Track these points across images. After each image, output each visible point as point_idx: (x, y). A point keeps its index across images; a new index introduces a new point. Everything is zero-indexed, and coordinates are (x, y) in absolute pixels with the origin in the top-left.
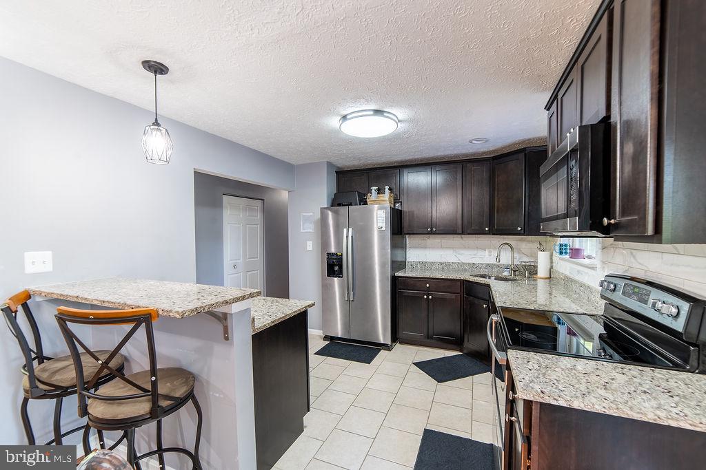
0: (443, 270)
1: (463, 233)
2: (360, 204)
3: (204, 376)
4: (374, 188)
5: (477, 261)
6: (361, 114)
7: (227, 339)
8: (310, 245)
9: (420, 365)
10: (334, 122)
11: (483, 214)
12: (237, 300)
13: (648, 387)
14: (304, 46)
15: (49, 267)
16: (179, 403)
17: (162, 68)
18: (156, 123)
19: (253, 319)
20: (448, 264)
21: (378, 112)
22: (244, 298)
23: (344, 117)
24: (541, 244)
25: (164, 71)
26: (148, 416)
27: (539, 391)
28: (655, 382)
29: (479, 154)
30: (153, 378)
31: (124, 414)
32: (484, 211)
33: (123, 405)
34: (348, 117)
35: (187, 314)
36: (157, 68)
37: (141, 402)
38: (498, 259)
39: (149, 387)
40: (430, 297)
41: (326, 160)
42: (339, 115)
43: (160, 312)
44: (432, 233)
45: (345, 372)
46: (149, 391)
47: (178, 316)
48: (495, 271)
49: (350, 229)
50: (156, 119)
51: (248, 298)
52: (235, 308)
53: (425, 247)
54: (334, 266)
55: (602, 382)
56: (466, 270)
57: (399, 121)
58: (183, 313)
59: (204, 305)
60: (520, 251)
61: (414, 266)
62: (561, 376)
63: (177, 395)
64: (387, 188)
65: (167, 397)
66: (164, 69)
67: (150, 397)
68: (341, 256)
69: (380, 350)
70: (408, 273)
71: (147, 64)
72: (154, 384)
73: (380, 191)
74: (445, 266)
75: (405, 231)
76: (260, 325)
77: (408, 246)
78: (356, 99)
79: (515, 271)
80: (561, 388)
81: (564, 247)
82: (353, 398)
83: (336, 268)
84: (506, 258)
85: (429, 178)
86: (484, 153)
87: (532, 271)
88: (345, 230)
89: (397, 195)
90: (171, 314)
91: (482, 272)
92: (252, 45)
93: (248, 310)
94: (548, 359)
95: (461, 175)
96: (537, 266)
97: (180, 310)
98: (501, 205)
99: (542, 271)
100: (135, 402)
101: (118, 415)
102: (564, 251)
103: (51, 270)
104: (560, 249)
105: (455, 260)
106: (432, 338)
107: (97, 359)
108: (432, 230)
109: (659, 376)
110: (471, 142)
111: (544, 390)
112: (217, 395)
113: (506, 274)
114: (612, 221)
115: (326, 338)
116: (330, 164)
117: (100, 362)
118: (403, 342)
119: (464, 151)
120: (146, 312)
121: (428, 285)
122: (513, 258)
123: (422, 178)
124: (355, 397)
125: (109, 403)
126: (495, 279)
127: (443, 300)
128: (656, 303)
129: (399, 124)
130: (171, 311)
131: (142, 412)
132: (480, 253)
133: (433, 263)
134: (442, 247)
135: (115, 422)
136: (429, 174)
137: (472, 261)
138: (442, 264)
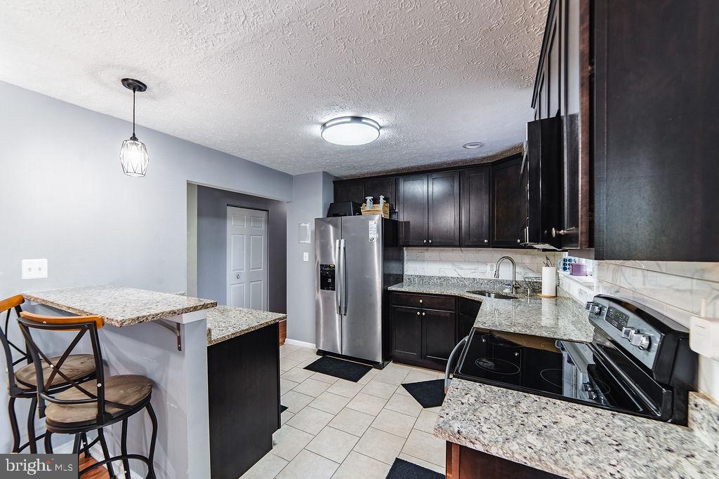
0: (441, 284)
1: (460, 246)
2: (354, 215)
3: (162, 385)
4: (369, 198)
5: (477, 276)
6: (339, 121)
7: (180, 349)
8: (306, 257)
9: (409, 387)
10: (316, 130)
11: (483, 225)
12: (187, 310)
13: (595, 436)
14: (261, 55)
15: (44, 274)
16: (129, 411)
17: (141, 86)
18: (134, 138)
19: (210, 331)
20: (446, 279)
21: (357, 119)
22: (195, 309)
24: (547, 259)
25: (141, 88)
26: (95, 422)
27: (456, 430)
28: (608, 431)
29: (478, 159)
30: (99, 385)
31: (71, 418)
32: (483, 222)
33: (73, 409)
34: (327, 125)
35: (126, 323)
36: (136, 86)
37: (90, 407)
38: (497, 274)
39: (95, 393)
40: (424, 314)
41: (320, 170)
42: (319, 123)
43: (106, 321)
44: (428, 245)
45: (329, 390)
46: (95, 397)
47: (117, 325)
48: (497, 287)
49: (343, 241)
50: (134, 134)
51: (201, 309)
52: (186, 319)
53: (423, 260)
54: (327, 278)
55: (540, 426)
56: (465, 286)
57: (381, 127)
58: (123, 322)
59: (148, 314)
60: (525, 267)
61: (412, 280)
62: (494, 415)
63: (127, 403)
64: (382, 197)
65: (117, 405)
66: (143, 87)
67: (97, 403)
68: (334, 267)
69: (372, 368)
70: (405, 288)
71: (126, 82)
72: (101, 390)
73: (376, 201)
74: (444, 281)
75: (401, 242)
76: (219, 337)
77: (405, 258)
78: (331, 106)
79: (516, 288)
80: (484, 429)
81: (568, 263)
82: (330, 417)
83: (330, 280)
84: (506, 273)
85: (425, 187)
86: (484, 158)
87: (536, 288)
88: (338, 241)
89: (392, 205)
90: (113, 322)
91: (483, 288)
92: (212, 57)
93: (203, 321)
94: (492, 391)
95: (458, 184)
96: (541, 283)
97: (120, 318)
98: (500, 215)
99: (547, 290)
100: (84, 407)
101: (67, 418)
103: (46, 277)
104: (564, 264)
105: (455, 275)
106: (425, 358)
107: (50, 364)
108: (428, 241)
109: (619, 423)
110: (464, 147)
111: (461, 430)
112: (173, 405)
113: (507, 291)
114: (562, 232)
115: (319, 352)
116: (326, 174)
117: (52, 366)
118: (397, 361)
119: (461, 157)
120: (91, 320)
121: (421, 301)
122: (515, 273)
123: (418, 186)
124: (333, 416)
125: (62, 407)
126: (495, 297)
127: (437, 318)
128: (630, 331)
129: (381, 131)
130: (112, 320)
131: (89, 418)
132: (481, 268)
133: (431, 278)
134: (441, 261)
135: (65, 426)
136: (426, 182)
137: (471, 276)
138: (440, 278)
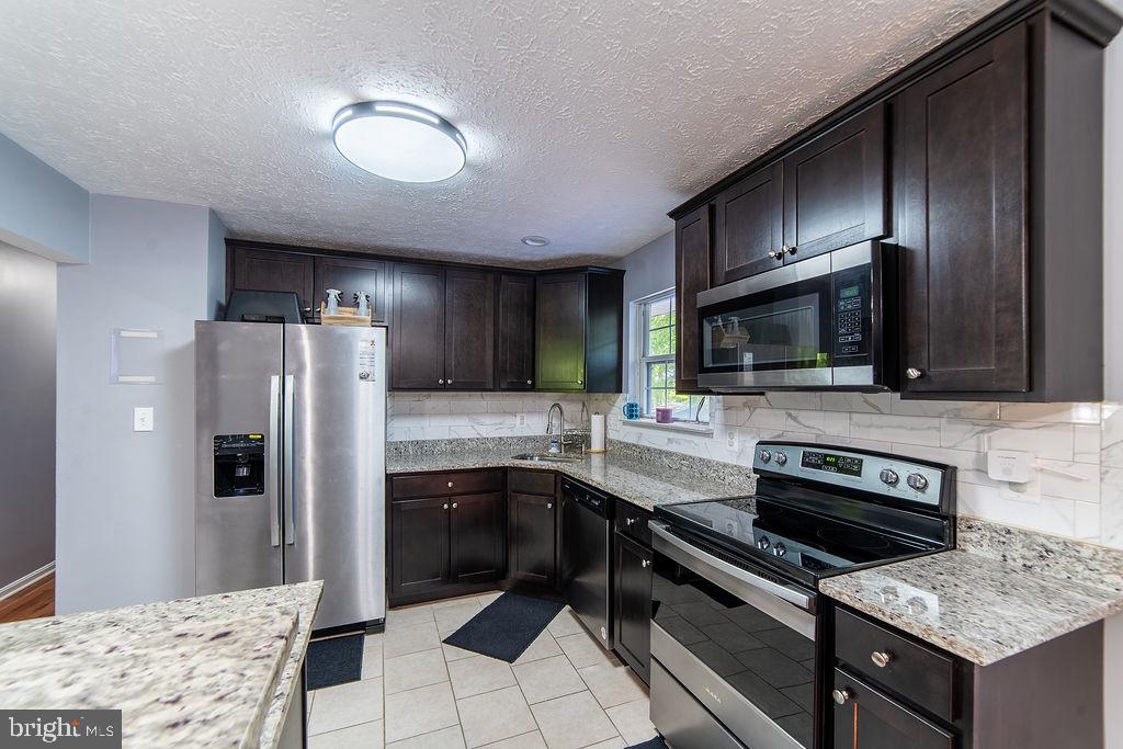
1: (495, 388)
4: (333, 293)
5: (505, 433)
8: (143, 419)
9: (461, 639)
11: (523, 358)
20: (461, 442)
21: (447, 125)
23: (364, 107)
32: (523, 354)
34: (374, 109)
40: (454, 506)
41: (206, 205)
44: (444, 388)
48: (529, 448)
49: (289, 377)
53: (421, 414)
54: (232, 466)
61: (401, 450)
64: (363, 295)
68: (262, 440)
69: (365, 635)
73: (347, 301)
74: (456, 446)
79: (565, 445)
83: (245, 472)
88: (275, 381)
99: (596, 443)
102: (634, 413)
104: (629, 411)
105: (473, 435)
108: (446, 382)
110: (524, 241)
113: (554, 450)
116: (215, 217)
121: (450, 485)
132: (509, 421)
133: (435, 443)
134: (451, 413)
137: (496, 435)
138: (450, 442)
